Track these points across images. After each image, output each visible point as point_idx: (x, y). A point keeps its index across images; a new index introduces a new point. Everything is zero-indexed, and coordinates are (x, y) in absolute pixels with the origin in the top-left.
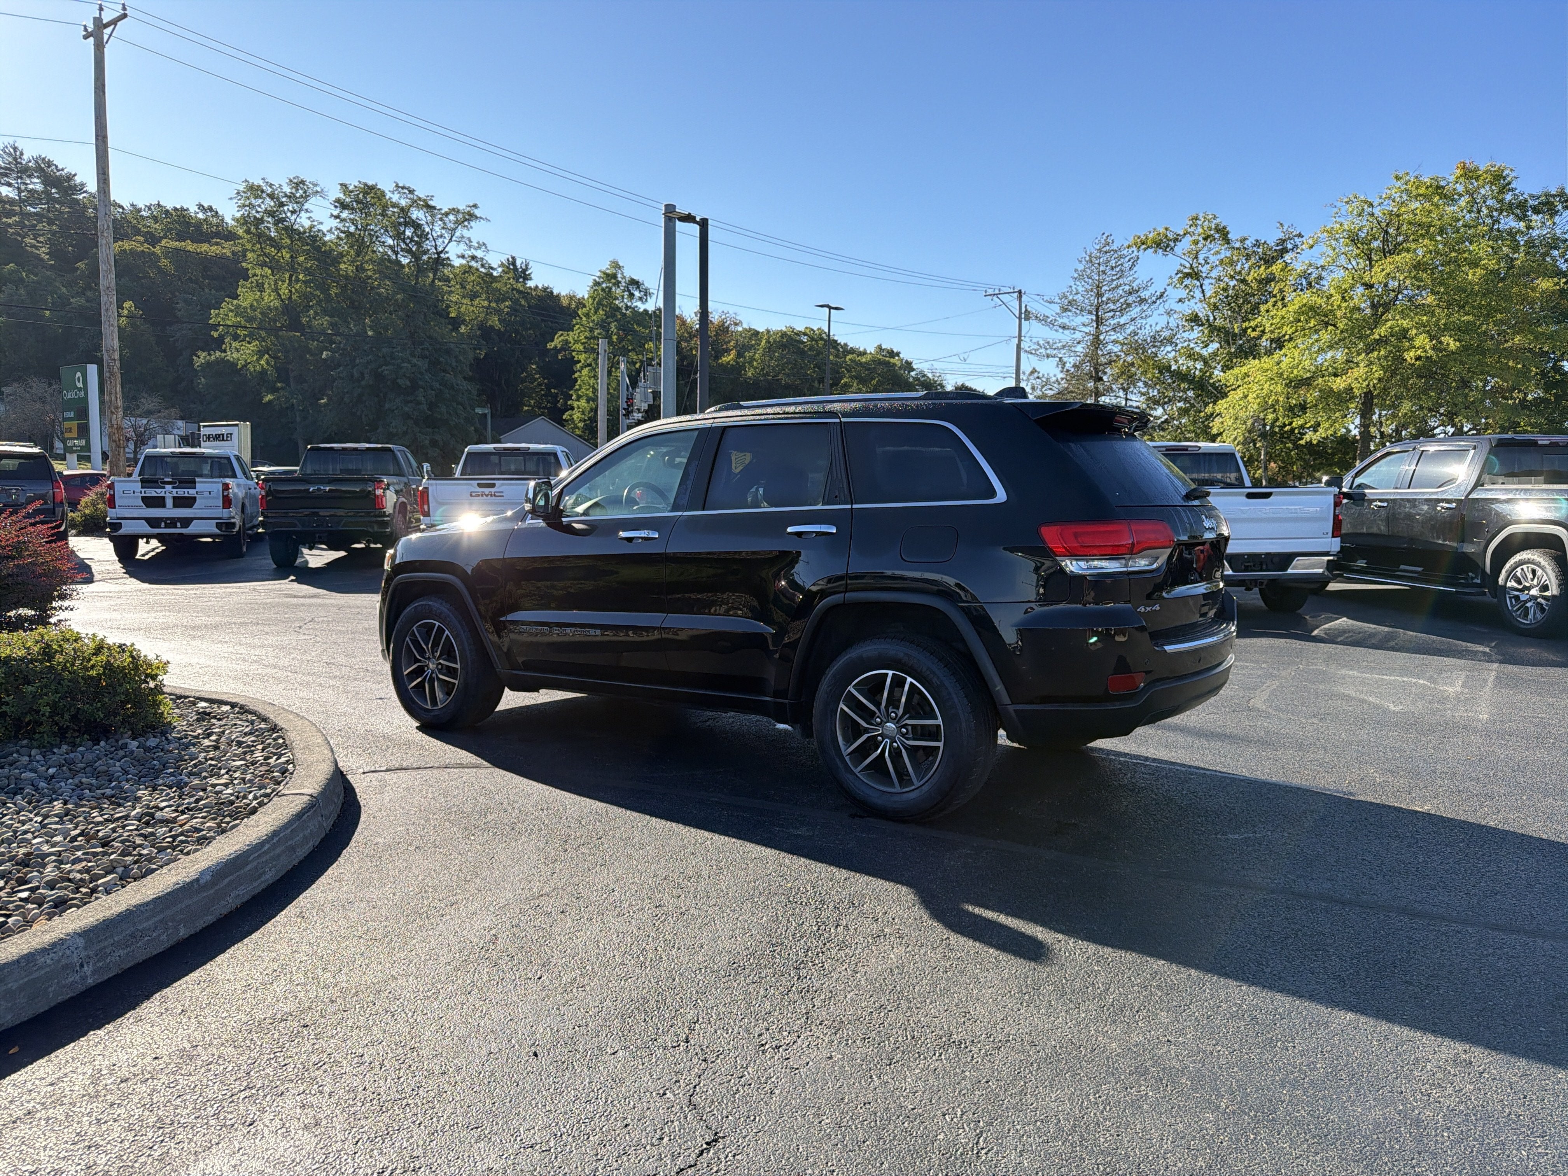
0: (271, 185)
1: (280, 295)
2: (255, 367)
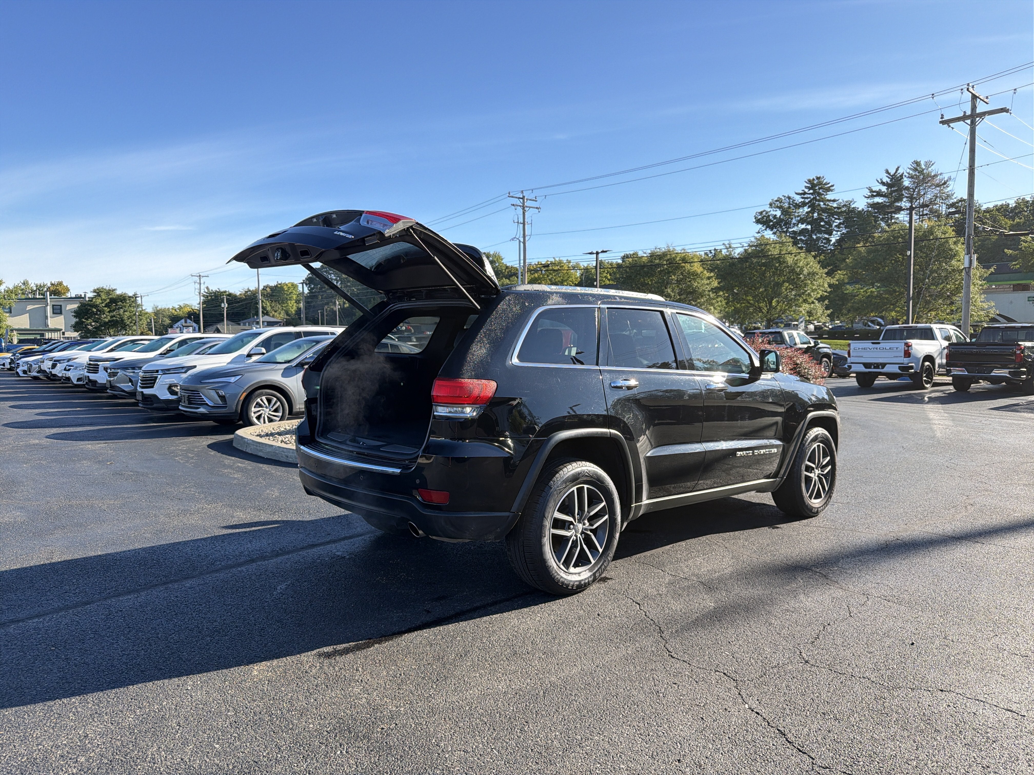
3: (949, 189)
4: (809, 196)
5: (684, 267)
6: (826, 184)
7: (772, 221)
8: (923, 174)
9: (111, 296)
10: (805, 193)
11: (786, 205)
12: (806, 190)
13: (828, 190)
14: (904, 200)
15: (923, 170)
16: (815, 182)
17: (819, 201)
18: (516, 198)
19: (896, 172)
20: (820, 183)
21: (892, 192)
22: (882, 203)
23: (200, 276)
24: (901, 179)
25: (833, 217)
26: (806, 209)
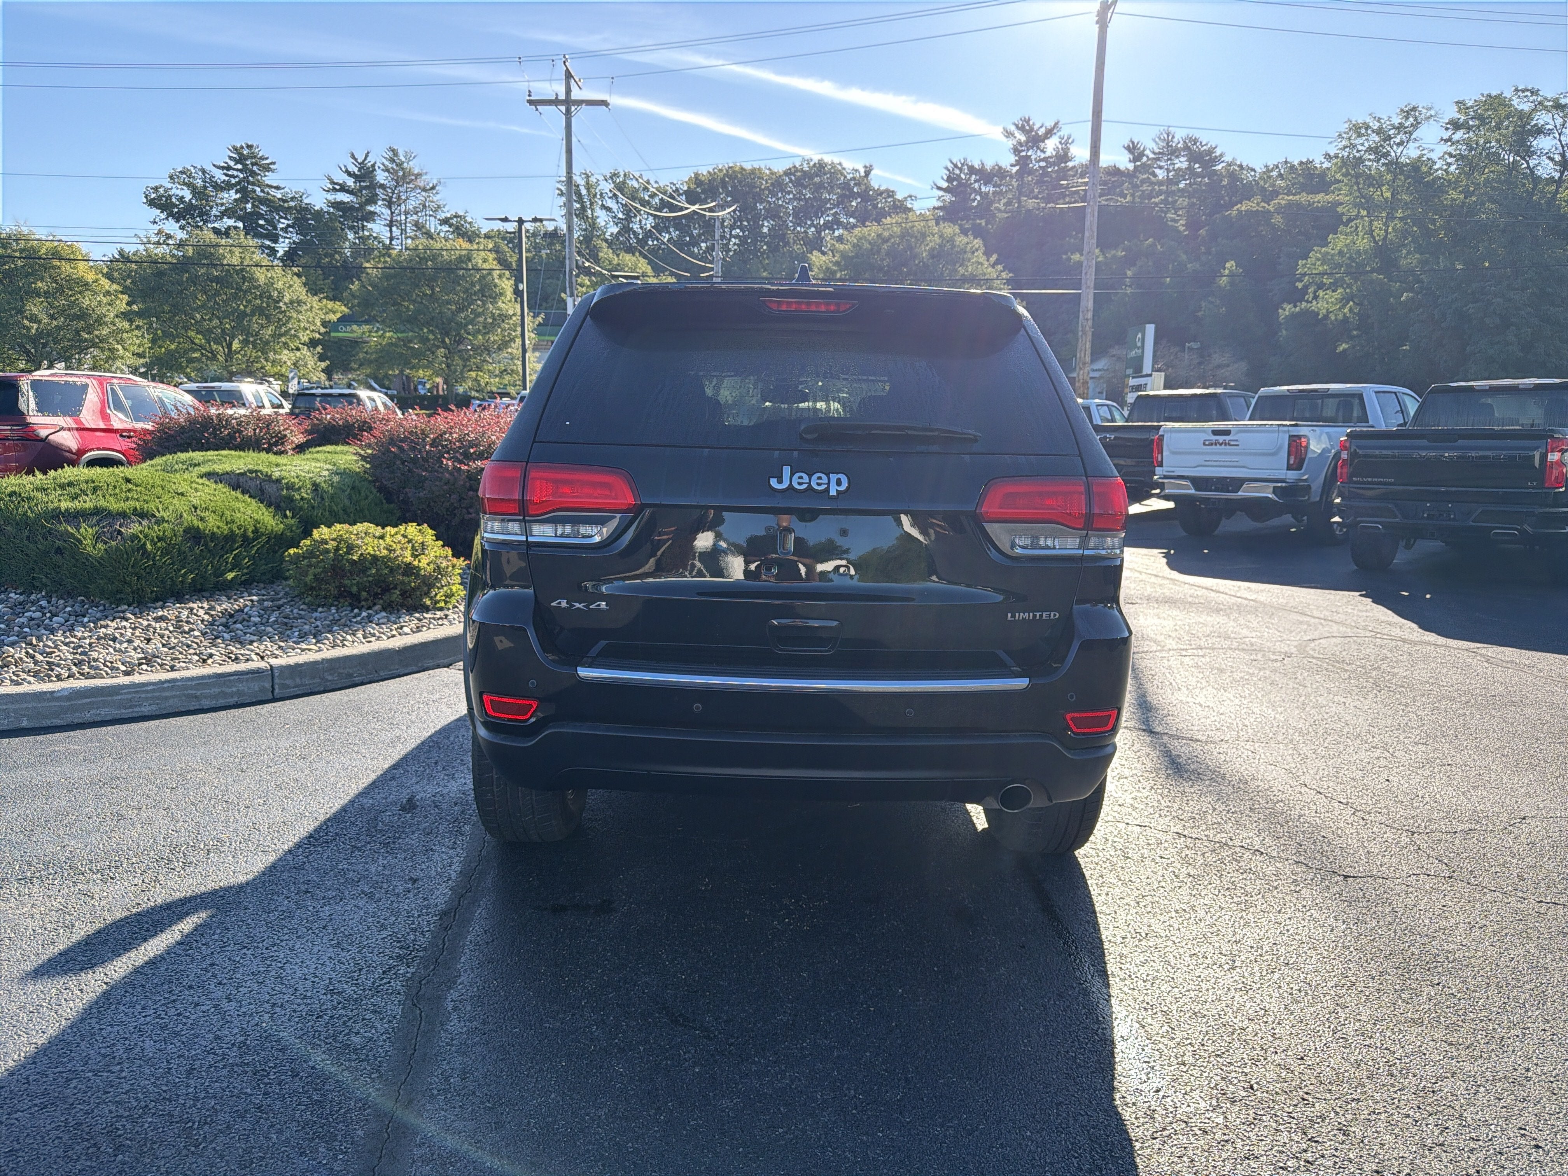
0: (1379, 120)
1: (1374, 237)
2: (1336, 315)
3: (438, 197)
4: (235, 173)
5: (59, 268)
6: (262, 158)
7: (176, 206)
8: (403, 169)
10: (229, 168)
11: (199, 183)
12: (232, 163)
13: (267, 168)
14: (380, 203)
15: (403, 162)
16: (245, 152)
17: (253, 184)
19: (365, 159)
20: (253, 156)
21: (362, 188)
22: (348, 203)
24: (373, 171)
25: (279, 214)
26: (233, 195)
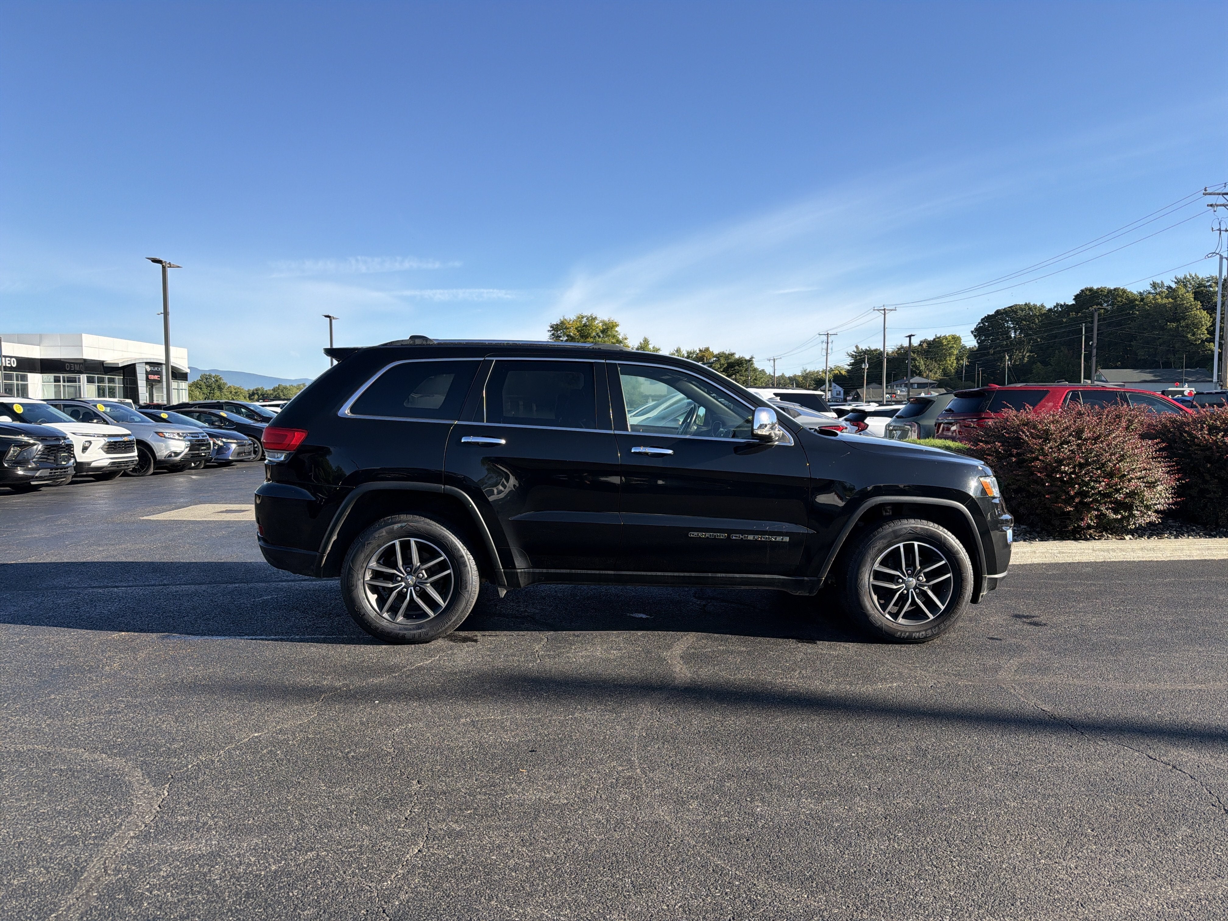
9: (730, 361)
18: (1219, 194)
23: (828, 334)
